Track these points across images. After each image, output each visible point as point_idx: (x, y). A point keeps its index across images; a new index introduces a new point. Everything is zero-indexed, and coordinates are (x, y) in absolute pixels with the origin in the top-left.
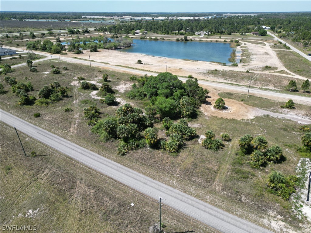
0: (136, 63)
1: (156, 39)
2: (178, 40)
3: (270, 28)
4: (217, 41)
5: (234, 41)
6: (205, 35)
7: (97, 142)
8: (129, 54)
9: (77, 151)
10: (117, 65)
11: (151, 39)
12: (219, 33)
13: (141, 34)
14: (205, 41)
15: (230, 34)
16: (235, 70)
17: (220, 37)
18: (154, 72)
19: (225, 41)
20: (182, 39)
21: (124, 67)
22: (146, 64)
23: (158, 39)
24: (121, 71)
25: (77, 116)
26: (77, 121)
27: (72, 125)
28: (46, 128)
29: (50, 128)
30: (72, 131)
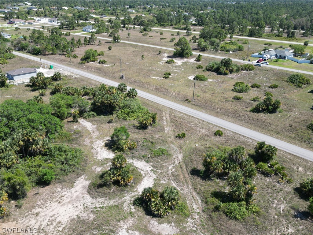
25: (168, 130)
26: (165, 123)
27: (168, 119)
28: (194, 119)
29: (191, 119)
30: (167, 114)
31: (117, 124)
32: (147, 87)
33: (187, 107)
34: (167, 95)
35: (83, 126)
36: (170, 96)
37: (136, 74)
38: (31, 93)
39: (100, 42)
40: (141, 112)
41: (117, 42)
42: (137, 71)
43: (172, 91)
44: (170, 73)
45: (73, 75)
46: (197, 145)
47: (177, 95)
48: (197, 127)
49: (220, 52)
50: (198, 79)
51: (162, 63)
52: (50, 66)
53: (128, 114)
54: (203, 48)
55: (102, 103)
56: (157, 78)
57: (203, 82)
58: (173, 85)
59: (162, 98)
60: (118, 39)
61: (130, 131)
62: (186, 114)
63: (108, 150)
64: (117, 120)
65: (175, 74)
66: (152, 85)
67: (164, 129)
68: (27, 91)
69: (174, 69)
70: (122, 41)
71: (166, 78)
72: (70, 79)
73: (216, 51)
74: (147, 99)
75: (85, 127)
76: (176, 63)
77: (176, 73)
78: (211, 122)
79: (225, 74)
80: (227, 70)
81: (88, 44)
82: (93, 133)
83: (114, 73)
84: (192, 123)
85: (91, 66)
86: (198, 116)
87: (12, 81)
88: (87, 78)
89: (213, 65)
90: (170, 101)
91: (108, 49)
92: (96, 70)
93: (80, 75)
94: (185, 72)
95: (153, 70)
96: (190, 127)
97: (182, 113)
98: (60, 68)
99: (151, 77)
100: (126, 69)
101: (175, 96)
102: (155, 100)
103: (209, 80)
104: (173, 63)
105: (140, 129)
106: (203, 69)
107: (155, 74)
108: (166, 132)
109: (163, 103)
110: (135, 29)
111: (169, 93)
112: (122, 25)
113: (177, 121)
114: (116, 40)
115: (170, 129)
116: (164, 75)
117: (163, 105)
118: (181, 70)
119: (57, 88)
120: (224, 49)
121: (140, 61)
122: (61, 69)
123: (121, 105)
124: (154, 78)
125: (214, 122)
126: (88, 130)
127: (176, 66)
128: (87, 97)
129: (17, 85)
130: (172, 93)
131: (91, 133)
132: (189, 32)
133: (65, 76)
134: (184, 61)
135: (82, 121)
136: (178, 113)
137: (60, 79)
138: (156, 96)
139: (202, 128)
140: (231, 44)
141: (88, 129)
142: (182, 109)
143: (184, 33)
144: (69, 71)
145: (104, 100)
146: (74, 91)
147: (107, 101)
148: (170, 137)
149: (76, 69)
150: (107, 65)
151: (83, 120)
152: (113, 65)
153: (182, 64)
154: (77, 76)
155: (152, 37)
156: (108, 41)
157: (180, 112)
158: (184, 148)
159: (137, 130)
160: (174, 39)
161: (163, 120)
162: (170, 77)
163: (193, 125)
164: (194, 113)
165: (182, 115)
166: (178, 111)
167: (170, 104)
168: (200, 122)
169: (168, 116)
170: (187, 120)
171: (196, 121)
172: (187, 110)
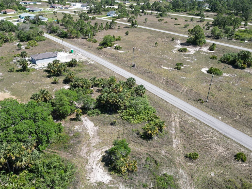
25: (176, 142)
26: (174, 132)
27: (178, 125)
28: (209, 129)
29: (205, 128)
30: (176, 118)
31: (120, 127)
32: (157, 79)
33: (200, 109)
34: (178, 91)
35: (84, 127)
36: (181, 93)
37: (147, 63)
38: (46, 80)
39: (119, 27)
40: (147, 114)
41: (135, 26)
42: (149, 59)
43: (183, 87)
44: (182, 64)
45: (89, 61)
46: (213, 174)
47: (189, 92)
48: (213, 142)
49: (234, 40)
50: (212, 73)
51: (175, 51)
52: (71, 50)
53: (132, 115)
54: (216, 36)
55: (107, 101)
56: (168, 68)
57: (217, 76)
58: (185, 78)
59: (172, 94)
60: (135, 25)
61: (133, 140)
62: (198, 120)
63: (103, 168)
64: (121, 121)
65: (187, 65)
66: (162, 77)
67: (172, 141)
68: (44, 76)
69: (186, 59)
70: (139, 26)
71: (178, 69)
72: (86, 66)
73: (230, 39)
74: (156, 94)
75: (86, 128)
76: (189, 51)
77: (188, 63)
78: (230, 137)
79: (242, 68)
80: (244, 63)
81: (109, 29)
82: (93, 138)
83: (127, 61)
84: (206, 134)
85: (107, 52)
86: (213, 125)
87: (34, 64)
88: (101, 65)
89: (229, 57)
90: (180, 100)
91: (125, 34)
92: (111, 57)
93: (95, 62)
94: (197, 63)
95: (165, 59)
96: (203, 141)
97: (194, 118)
98: (80, 52)
99: (162, 67)
100: (139, 57)
101: (186, 93)
102: (164, 97)
103: (225, 75)
104: (186, 51)
105: (144, 139)
106: (217, 60)
107: (167, 64)
108: (174, 145)
109: (173, 101)
110: (153, 15)
111: (180, 89)
112: (141, 11)
113: (188, 130)
114: (134, 26)
115: (180, 142)
116: (176, 65)
117: (173, 105)
118: (193, 60)
119: (69, 78)
120: (238, 38)
121: (154, 48)
122: (80, 54)
123: (127, 104)
124: (165, 68)
125: (233, 137)
126: (88, 134)
127: (188, 56)
128: (96, 88)
129: (37, 69)
130: (183, 89)
131: (91, 138)
132: (203, 18)
133: (82, 62)
134: (196, 50)
135: (84, 119)
136: (189, 118)
137: (75, 65)
138: (165, 91)
139: (218, 144)
140: (246, 32)
141: (88, 131)
142: (194, 113)
143: (197, 19)
144: (86, 57)
145: (109, 99)
146: (84, 83)
147: (112, 100)
148: (178, 155)
149: (94, 54)
150: (121, 52)
151: (86, 118)
152: (127, 51)
153: (195, 53)
154: (92, 62)
155: (167, 22)
156: (126, 26)
157: (191, 116)
158: (196, 176)
159: (140, 140)
160: (188, 25)
161: (171, 126)
162: (182, 68)
163: (207, 139)
164: (209, 120)
165: (194, 120)
166: (189, 115)
167: (181, 104)
168: (215, 134)
169: (178, 120)
170: (199, 130)
171: (210, 133)
172: (200, 115)
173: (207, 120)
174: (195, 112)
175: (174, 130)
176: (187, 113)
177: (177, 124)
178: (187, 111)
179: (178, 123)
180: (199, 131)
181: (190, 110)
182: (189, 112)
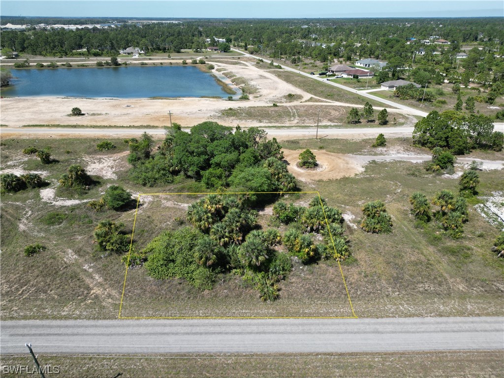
0: (69, 115)
1: (53, 67)
2: (100, 64)
3: (224, 40)
4: (171, 63)
5: (198, 62)
6: (140, 54)
7: (194, 294)
8: (27, 100)
9: (177, 334)
10: (29, 126)
11: (42, 66)
12: (160, 50)
13: (7, 58)
14: (151, 64)
15: (179, 52)
16: (256, 106)
17: (169, 56)
18: (127, 127)
19: (184, 63)
20: (107, 64)
21: (48, 126)
22: (94, 114)
23: (57, 66)
24: (53, 137)
25: (70, 256)
26: (86, 267)
27: (88, 281)
28: (22, 314)
29: (31, 310)
30: (104, 294)
67: (78, 253)
97: (66, 318)
108: (70, 251)
115: (65, 260)
136: (78, 312)
142: (75, 331)
163: (20, 292)
164: (28, 335)
165: (63, 314)
166: (83, 319)
167: (124, 335)
168: (5, 311)
169: (96, 291)
170: (42, 300)
171: (17, 308)
172: (56, 334)
173: (33, 331)
174: (73, 335)
175: (89, 269)
176: (89, 319)
177: (91, 280)
178: (92, 326)
179: (91, 286)
180: (43, 296)
181: (88, 334)
182: (86, 327)
